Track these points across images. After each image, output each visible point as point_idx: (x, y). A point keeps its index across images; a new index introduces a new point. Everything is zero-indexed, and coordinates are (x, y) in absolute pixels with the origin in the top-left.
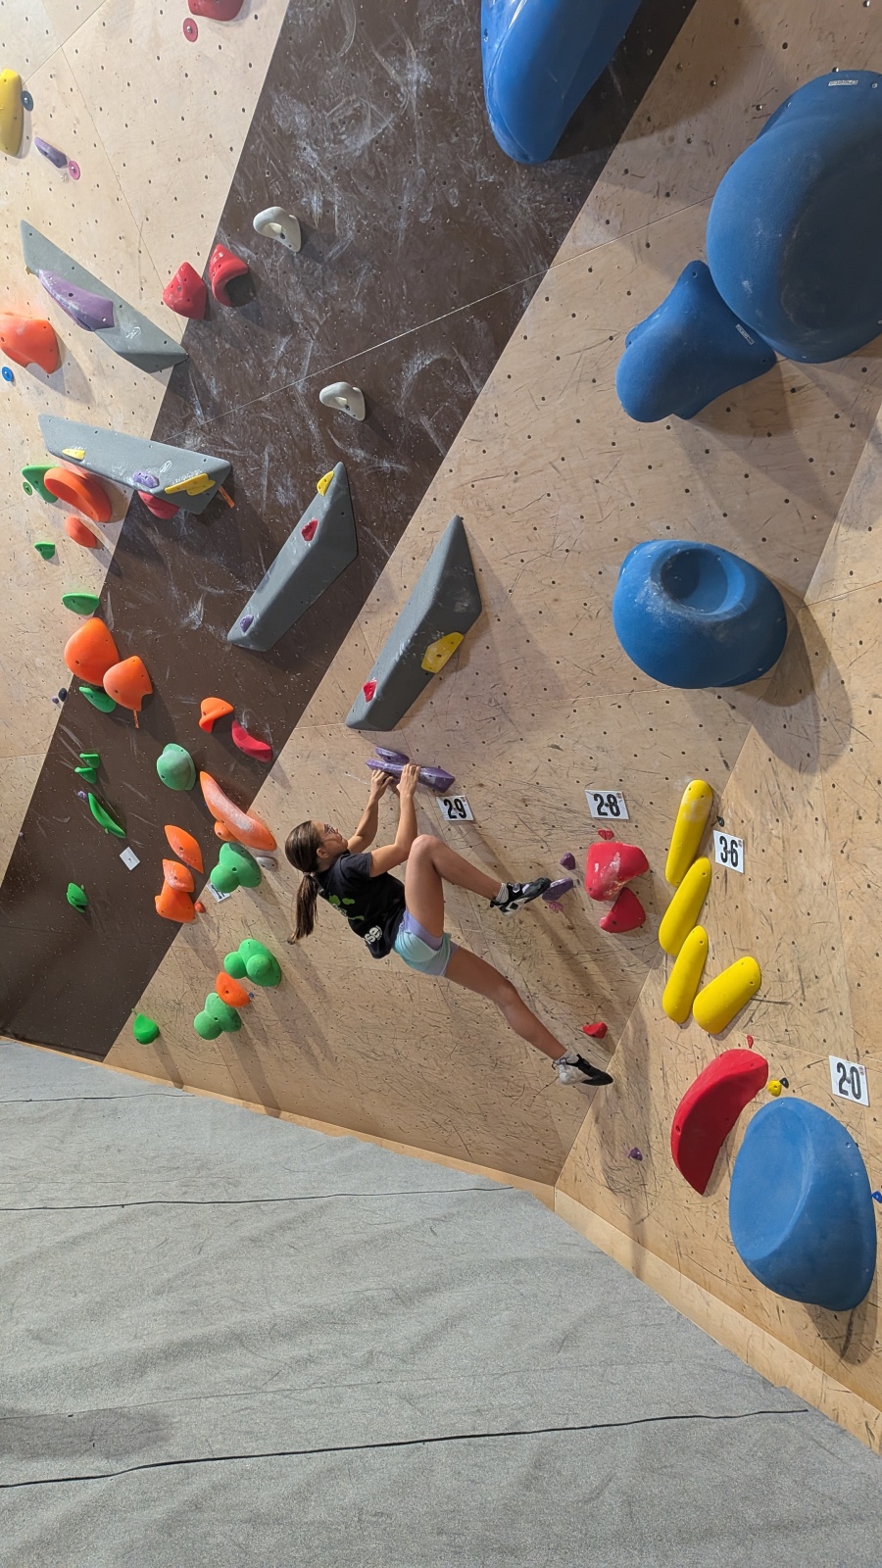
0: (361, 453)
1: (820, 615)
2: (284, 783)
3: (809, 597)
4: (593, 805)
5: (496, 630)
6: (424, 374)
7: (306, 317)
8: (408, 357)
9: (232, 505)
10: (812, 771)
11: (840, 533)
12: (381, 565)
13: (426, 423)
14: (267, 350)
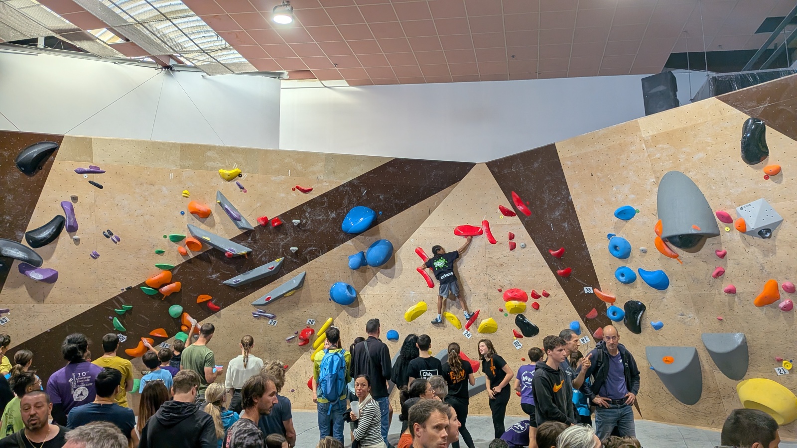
0: (290, 257)
1: (362, 296)
2: (219, 317)
3: (360, 293)
4: (308, 321)
5: (303, 291)
6: (312, 250)
7: (291, 235)
8: (310, 247)
9: (247, 257)
10: (357, 318)
11: (367, 286)
12: (282, 276)
13: (308, 257)
14: (277, 235)
